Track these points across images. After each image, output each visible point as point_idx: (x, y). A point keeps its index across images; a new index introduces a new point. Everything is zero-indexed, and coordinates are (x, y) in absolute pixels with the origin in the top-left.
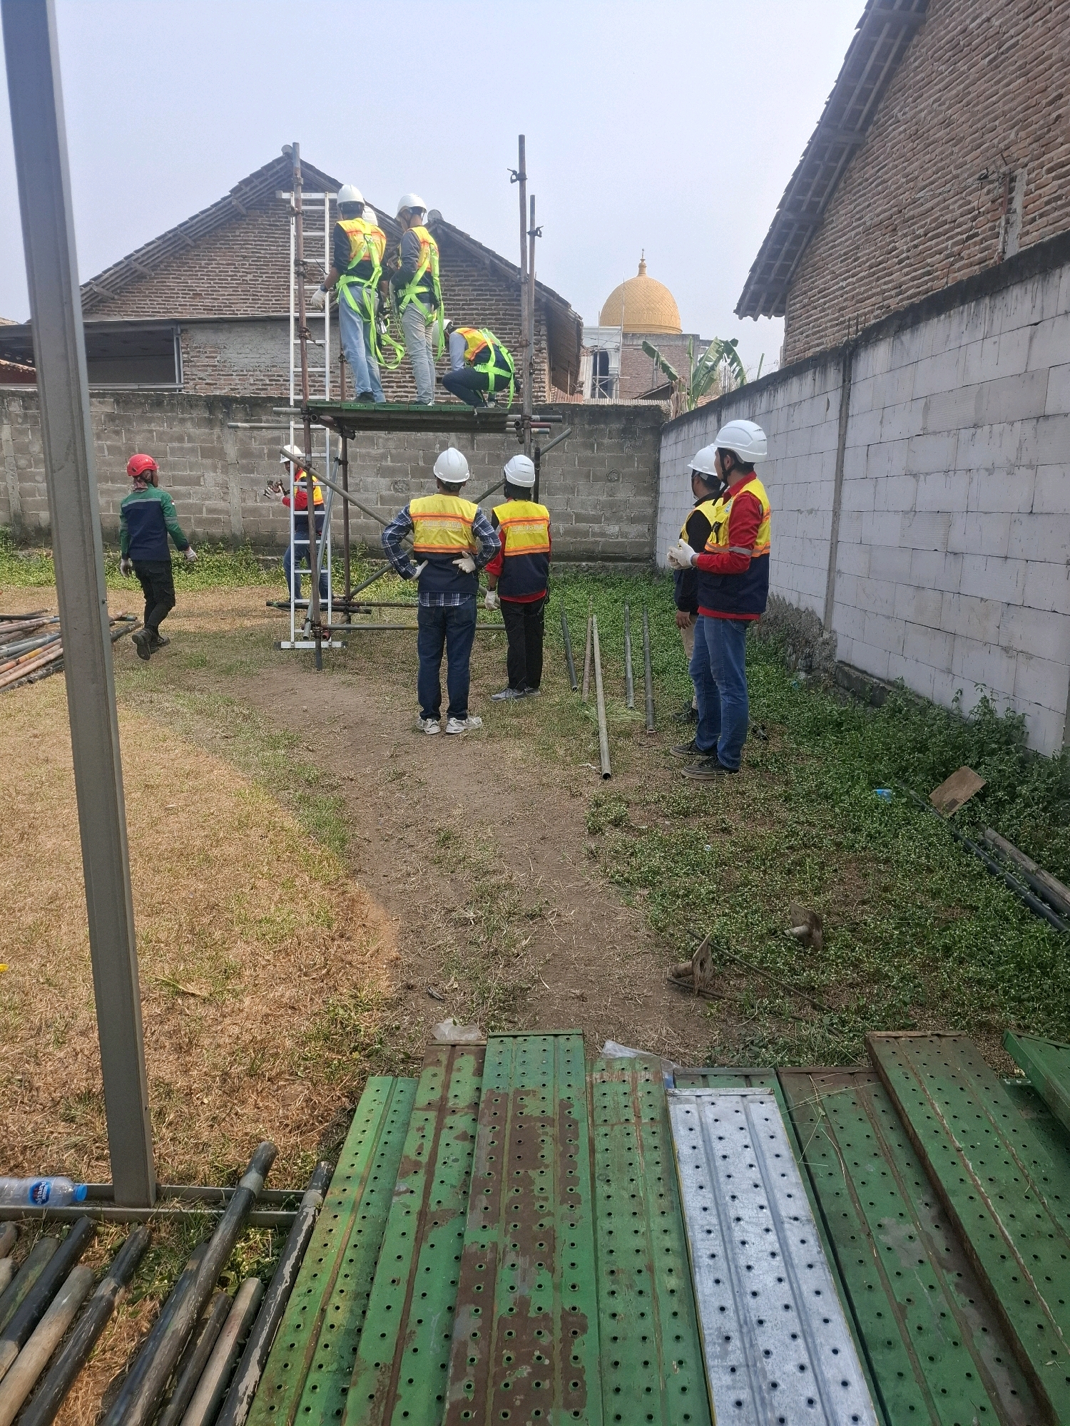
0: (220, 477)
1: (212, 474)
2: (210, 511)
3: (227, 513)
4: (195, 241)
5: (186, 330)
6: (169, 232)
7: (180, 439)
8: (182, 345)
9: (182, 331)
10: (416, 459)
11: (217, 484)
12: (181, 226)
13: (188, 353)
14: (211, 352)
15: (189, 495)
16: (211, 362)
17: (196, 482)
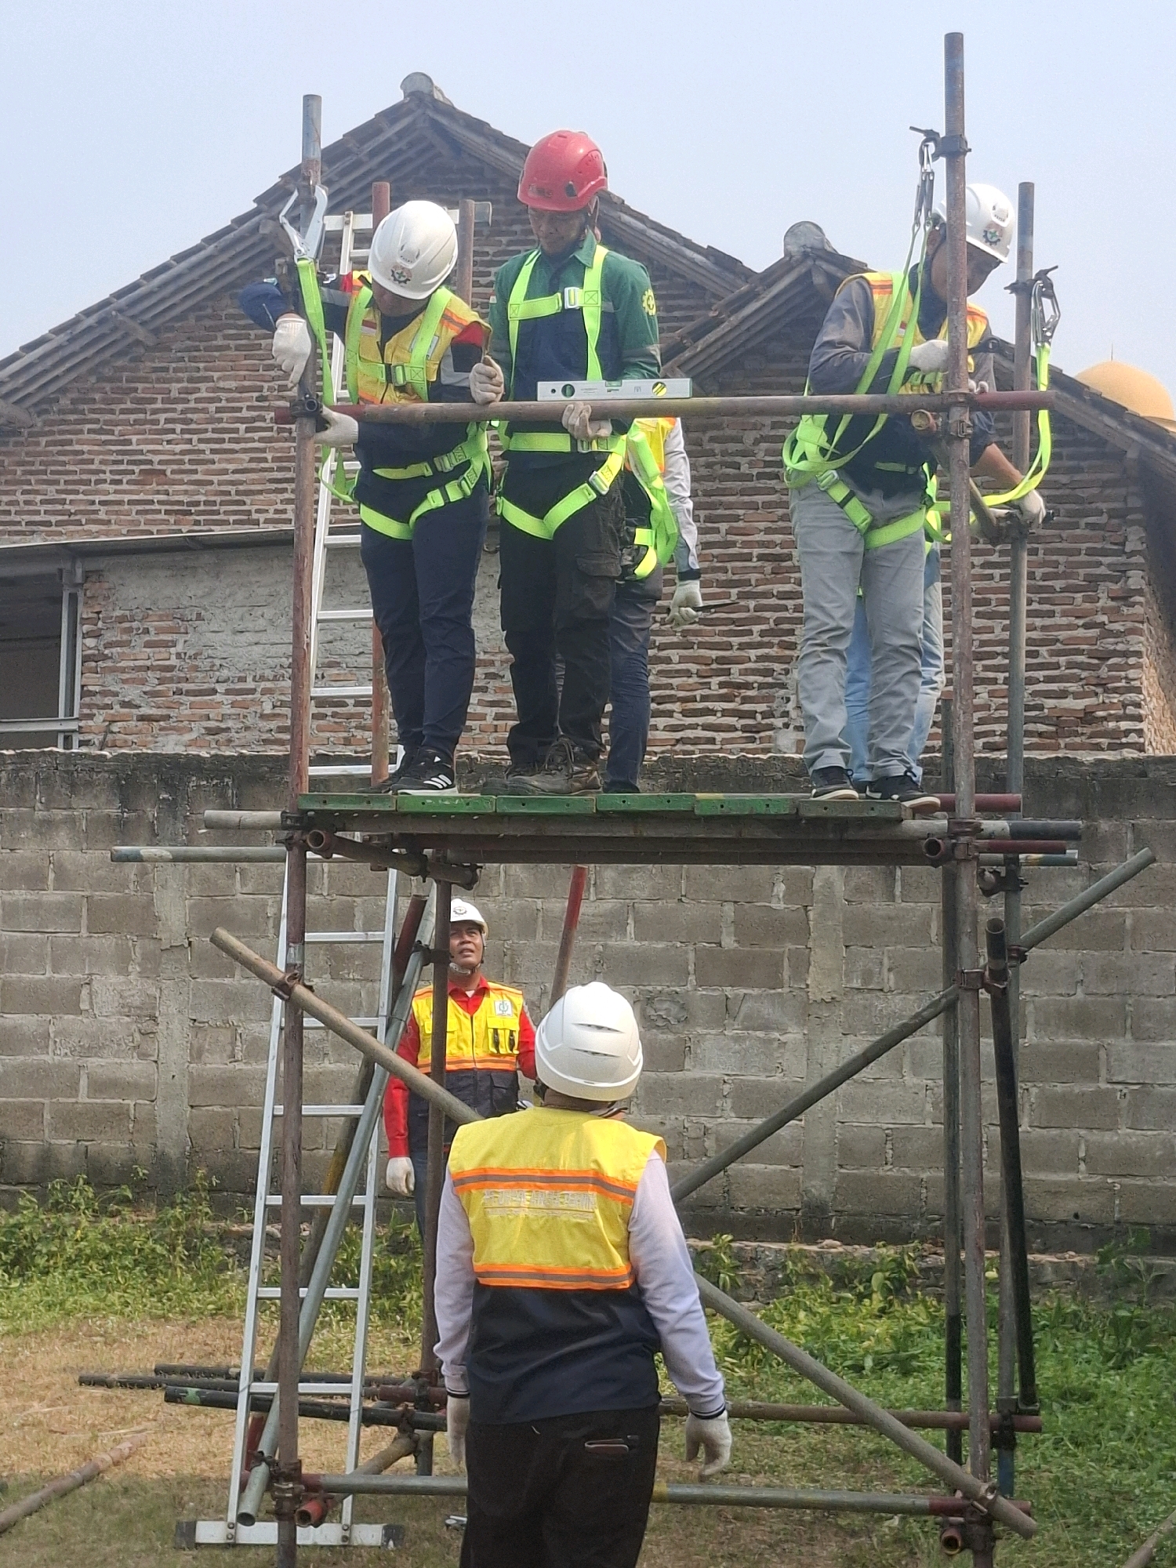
0: (135, 985)
1: (114, 978)
2: (99, 1086)
3: (147, 1091)
4: (156, 331)
5: (99, 573)
6: (88, 313)
7: (34, 879)
8: (84, 612)
9: (87, 576)
10: (715, 927)
11: (126, 1010)
12: (119, 295)
13: (97, 635)
14: (159, 631)
15: (42, 1040)
16: (157, 657)
17: (67, 1001)
